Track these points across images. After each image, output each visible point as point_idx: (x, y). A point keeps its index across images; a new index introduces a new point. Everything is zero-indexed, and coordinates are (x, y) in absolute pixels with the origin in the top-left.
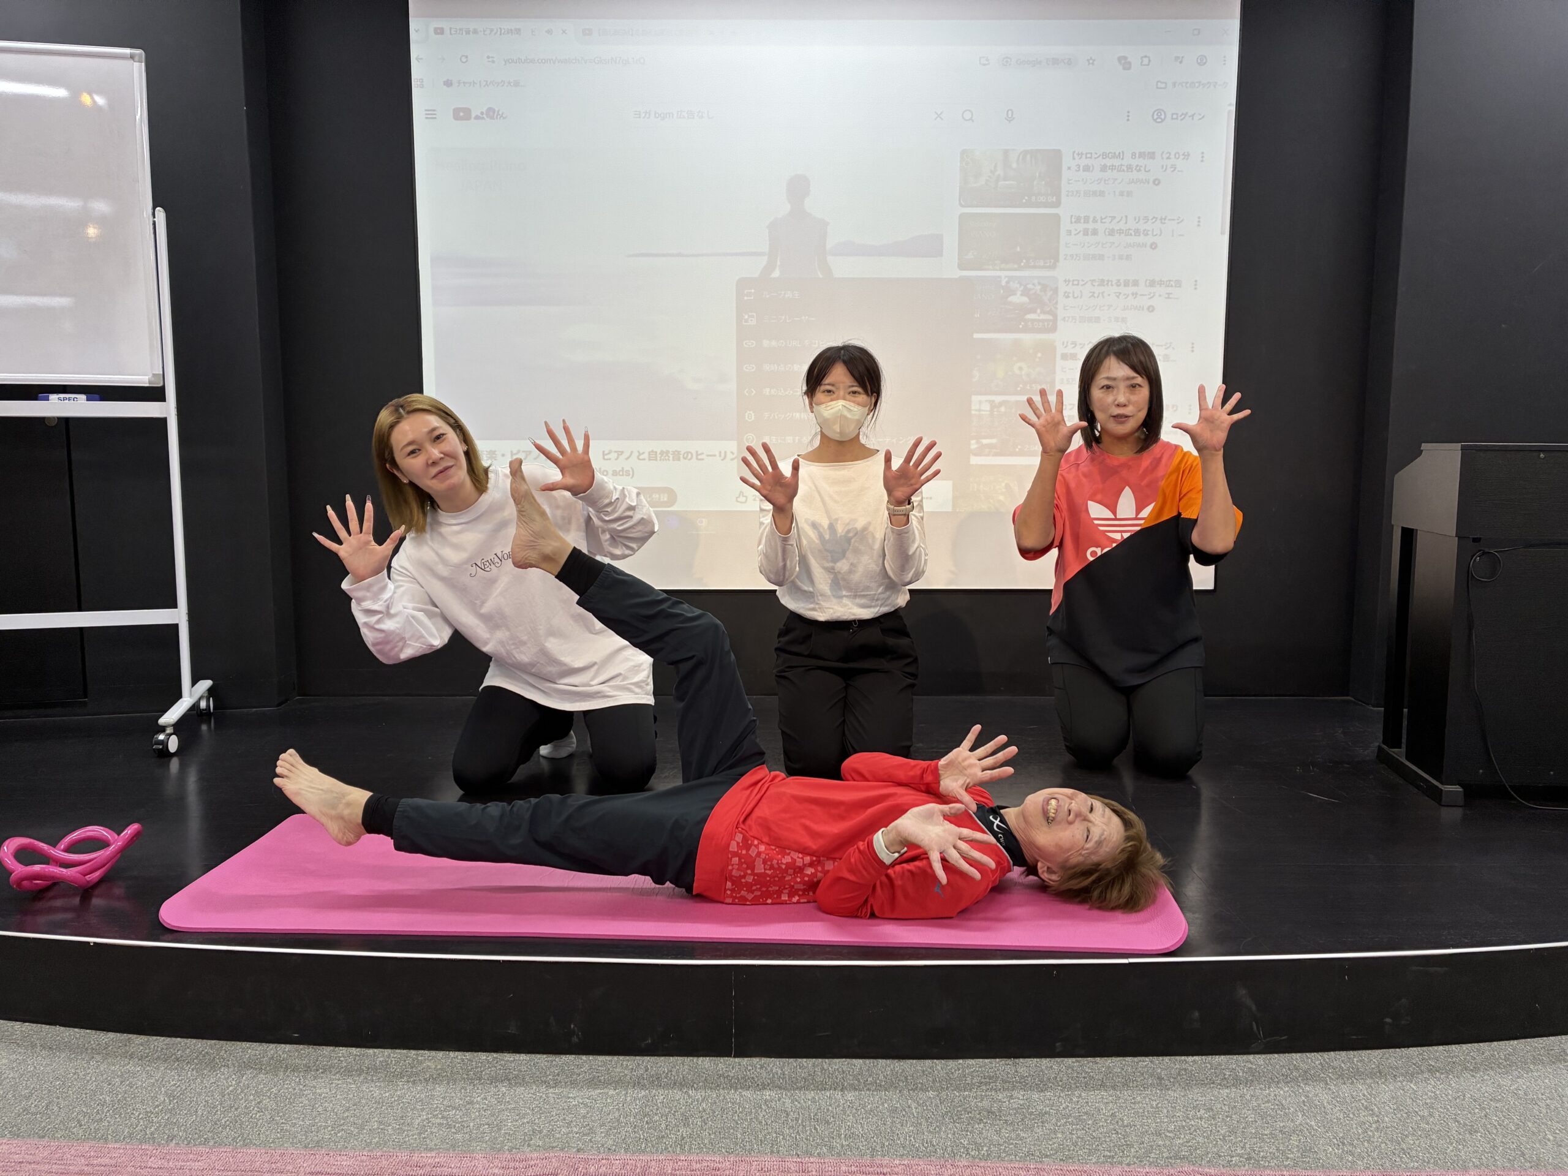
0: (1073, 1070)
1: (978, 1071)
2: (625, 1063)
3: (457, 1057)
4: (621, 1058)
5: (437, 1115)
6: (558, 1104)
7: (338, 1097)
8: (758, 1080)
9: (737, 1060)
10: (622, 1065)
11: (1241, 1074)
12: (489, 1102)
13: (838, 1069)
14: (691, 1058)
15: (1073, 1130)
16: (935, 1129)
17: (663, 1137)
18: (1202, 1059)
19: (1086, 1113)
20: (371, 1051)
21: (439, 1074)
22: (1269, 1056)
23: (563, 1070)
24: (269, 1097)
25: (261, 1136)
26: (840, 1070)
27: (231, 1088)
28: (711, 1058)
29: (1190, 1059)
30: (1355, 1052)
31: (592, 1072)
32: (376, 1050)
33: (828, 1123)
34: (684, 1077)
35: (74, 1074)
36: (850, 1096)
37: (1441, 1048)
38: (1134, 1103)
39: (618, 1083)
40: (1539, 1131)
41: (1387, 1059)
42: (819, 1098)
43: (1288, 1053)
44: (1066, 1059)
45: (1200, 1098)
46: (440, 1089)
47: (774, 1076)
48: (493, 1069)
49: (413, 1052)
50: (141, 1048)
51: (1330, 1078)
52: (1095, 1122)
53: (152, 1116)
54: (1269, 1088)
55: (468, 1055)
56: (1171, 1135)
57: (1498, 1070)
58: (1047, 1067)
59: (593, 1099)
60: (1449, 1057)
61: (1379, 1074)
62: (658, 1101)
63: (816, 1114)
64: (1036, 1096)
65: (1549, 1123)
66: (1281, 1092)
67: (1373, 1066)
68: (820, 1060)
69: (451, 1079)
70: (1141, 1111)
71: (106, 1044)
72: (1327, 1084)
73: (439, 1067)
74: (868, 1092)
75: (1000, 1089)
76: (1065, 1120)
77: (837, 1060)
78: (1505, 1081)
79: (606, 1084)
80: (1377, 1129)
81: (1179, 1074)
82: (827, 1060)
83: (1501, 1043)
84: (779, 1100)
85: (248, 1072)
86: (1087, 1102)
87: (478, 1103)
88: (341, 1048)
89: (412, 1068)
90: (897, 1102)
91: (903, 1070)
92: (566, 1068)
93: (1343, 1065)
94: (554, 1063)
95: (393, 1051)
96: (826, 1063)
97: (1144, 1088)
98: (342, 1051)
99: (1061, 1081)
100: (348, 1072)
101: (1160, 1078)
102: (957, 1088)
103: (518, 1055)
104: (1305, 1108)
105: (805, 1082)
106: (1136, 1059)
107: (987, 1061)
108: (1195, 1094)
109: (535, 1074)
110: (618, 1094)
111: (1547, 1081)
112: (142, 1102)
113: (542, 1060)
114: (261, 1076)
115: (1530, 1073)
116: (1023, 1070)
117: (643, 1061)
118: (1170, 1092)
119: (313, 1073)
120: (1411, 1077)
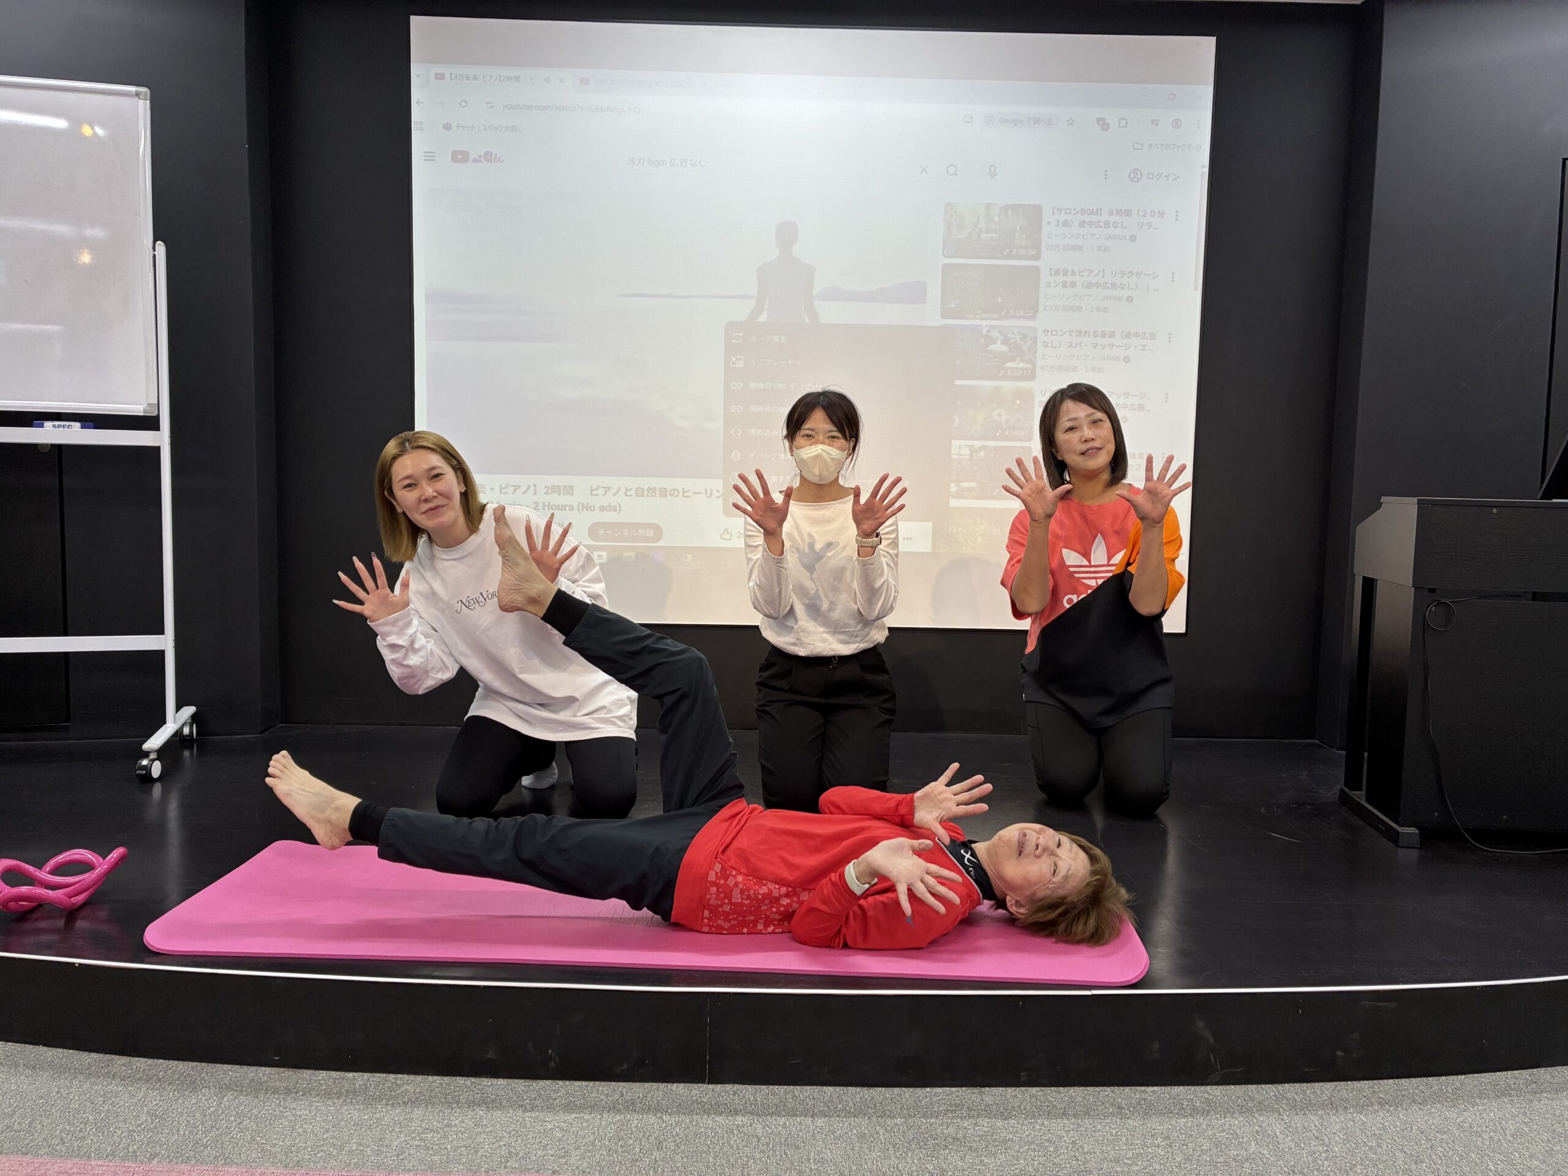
0: (1037, 1099)
1: (944, 1099)
2: (600, 1088)
3: (436, 1081)
4: (597, 1083)
5: (415, 1137)
6: (534, 1127)
7: (318, 1119)
8: (731, 1106)
9: (710, 1086)
10: (598, 1090)
11: (1198, 1104)
12: (467, 1125)
13: (809, 1096)
14: (666, 1084)
15: (1034, 1157)
16: (902, 1155)
17: (637, 1160)
18: (1161, 1090)
19: (1048, 1141)
20: (351, 1075)
21: (417, 1098)
22: (1225, 1087)
23: (540, 1095)
24: (250, 1118)
25: (243, 1155)
26: (811, 1097)
27: (212, 1109)
28: (685, 1085)
29: (1150, 1089)
30: (1309, 1085)
31: (569, 1097)
32: (355, 1074)
33: (798, 1148)
34: (658, 1102)
35: (58, 1093)
36: (820, 1122)
37: (1391, 1081)
38: (1095, 1131)
39: (594, 1108)
40: (1482, 1162)
41: (1339, 1091)
42: (790, 1124)
43: (1244, 1084)
44: (1030, 1089)
45: (1158, 1127)
46: (418, 1112)
47: (746, 1103)
48: (471, 1093)
49: (392, 1076)
50: (124, 1068)
51: (1284, 1109)
52: (1056, 1149)
53: (135, 1134)
54: (1225, 1118)
55: (446, 1079)
56: (1129, 1162)
57: (1445, 1103)
58: (1011, 1096)
59: (569, 1123)
60: (1400, 1090)
61: (1331, 1105)
62: (633, 1125)
63: (787, 1140)
64: (1000, 1124)
65: (1492, 1154)
66: (1236, 1122)
67: (1325, 1098)
68: (792, 1087)
69: (429, 1102)
70: (1101, 1138)
71: (89, 1065)
72: (1280, 1114)
73: (417, 1091)
74: (837, 1119)
75: (966, 1117)
76: (1027, 1147)
77: (808, 1088)
78: (1451, 1114)
79: (581, 1108)
80: (1327, 1159)
81: (1139, 1104)
82: (798, 1087)
83: (1449, 1078)
84: (751, 1126)
85: (229, 1094)
86: (1049, 1130)
87: (455, 1126)
88: (321, 1071)
89: (391, 1091)
90: (865, 1128)
91: (872, 1098)
92: (543, 1093)
93: (1296, 1097)
94: (531, 1087)
95: (372, 1074)
96: (797, 1090)
97: (1105, 1116)
98: (323, 1074)
99: (1025, 1109)
100: (328, 1094)
101: (1120, 1108)
102: (925, 1116)
103: (495, 1080)
104: (1259, 1137)
105: (777, 1108)
106: (1097, 1089)
107: (954, 1089)
108: (1155, 1124)
109: (512, 1098)
110: (593, 1118)
111: (1492, 1114)
112: (125, 1121)
113: (520, 1085)
114: (242, 1098)
115: (1476, 1108)
116: (988, 1099)
117: (619, 1087)
118: (1129, 1121)
119: (293, 1095)
120: (1361, 1108)
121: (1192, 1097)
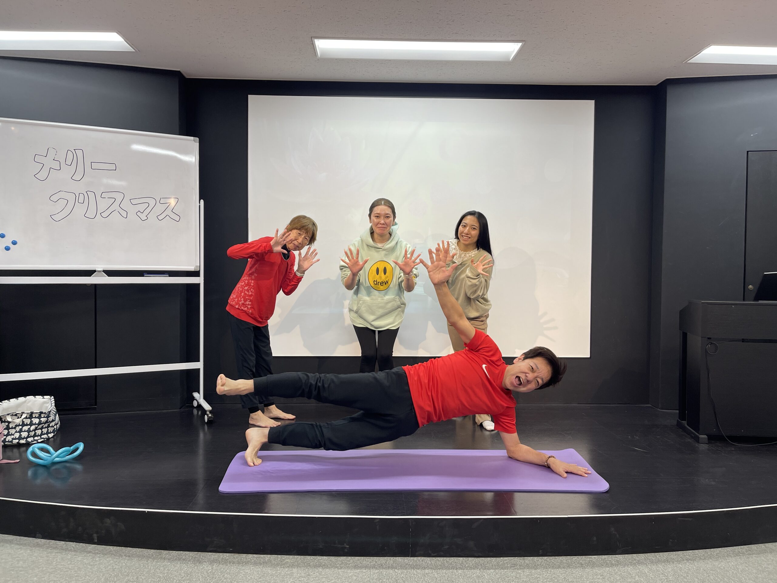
0: (547, 561)
1: (509, 562)
2: (367, 559)
3: (298, 558)
4: (365, 558)
6: (344, 575)
7: (255, 573)
8: (422, 566)
9: (412, 558)
11: (613, 562)
12: (316, 575)
13: (453, 561)
14: (393, 557)
18: (598, 557)
19: (554, 577)
20: (262, 556)
21: (293, 564)
22: (624, 555)
23: (342, 563)
27: (210, 570)
28: (401, 557)
29: (593, 557)
30: (658, 553)
31: (354, 563)
32: (264, 556)
34: (392, 565)
35: (143, 566)
36: (460, 571)
37: (691, 551)
38: (573, 574)
39: (366, 567)
40: (729, 582)
41: (670, 555)
42: (448, 573)
43: (631, 553)
44: (544, 557)
45: (598, 571)
46: (295, 570)
47: (428, 564)
48: (314, 562)
49: (279, 556)
51: (648, 563)
54: (625, 567)
57: (713, 559)
58: (537, 560)
59: (357, 573)
61: (667, 561)
62: (384, 574)
63: (448, 579)
64: (533, 571)
65: (733, 579)
66: (630, 569)
67: (665, 558)
68: (445, 558)
69: (298, 566)
70: (576, 576)
71: (152, 554)
72: (647, 565)
73: (292, 562)
74: (467, 570)
75: (519, 569)
77: (452, 558)
78: (716, 563)
79: (361, 568)
81: (589, 563)
82: (448, 558)
83: (714, 549)
84: (432, 573)
85: (215, 564)
86: (554, 573)
87: (312, 575)
89: (281, 562)
90: (479, 574)
91: (479, 562)
93: (653, 558)
94: (338, 560)
97: (576, 568)
98: (250, 556)
99: (543, 565)
100: (255, 564)
101: (582, 564)
102: (502, 568)
103: (323, 557)
104: (639, 574)
105: (441, 566)
106: (572, 557)
107: (512, 558)
109: (332, 564)
110: (367, 571)
111: (732, 563)
112: (176, 576)
113: (333, 558)
114: (221, 566)
115: (726, 560)
116: (527, 562)
117: (374, 559)
118: (586, 569)
119: (241, 564)
120: (679, 562)
121: (610, 559)
